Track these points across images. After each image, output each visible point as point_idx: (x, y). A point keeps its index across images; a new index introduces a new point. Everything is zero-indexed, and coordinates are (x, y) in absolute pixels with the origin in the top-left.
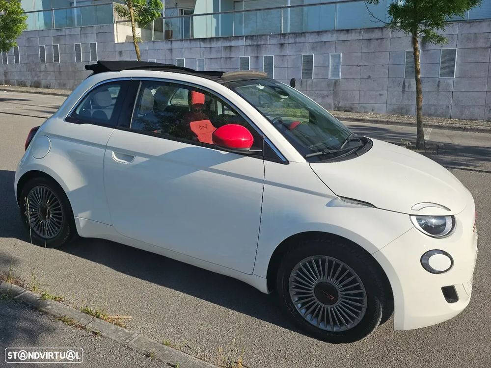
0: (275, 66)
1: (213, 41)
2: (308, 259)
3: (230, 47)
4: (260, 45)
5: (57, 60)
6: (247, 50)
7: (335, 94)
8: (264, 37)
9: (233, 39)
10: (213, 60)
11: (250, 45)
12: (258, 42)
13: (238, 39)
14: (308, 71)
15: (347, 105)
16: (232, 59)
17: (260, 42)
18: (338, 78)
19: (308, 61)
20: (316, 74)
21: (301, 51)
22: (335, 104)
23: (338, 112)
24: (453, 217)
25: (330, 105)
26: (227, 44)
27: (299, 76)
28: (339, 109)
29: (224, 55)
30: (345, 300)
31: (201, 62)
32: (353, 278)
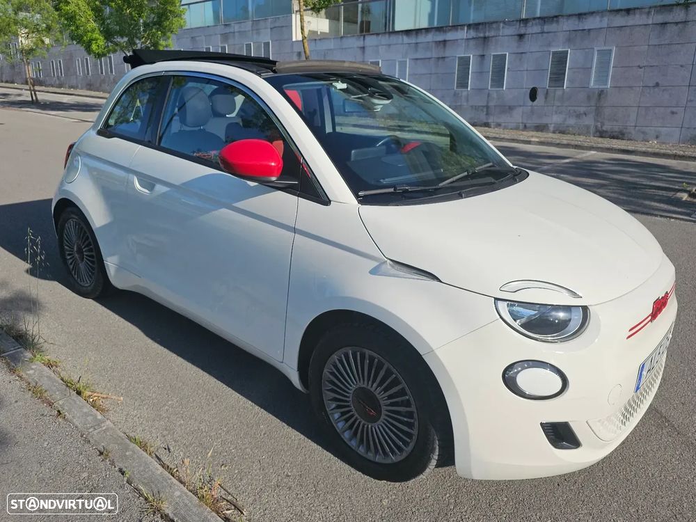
0: (508, 68)
1: (421, 33)
2: (344, 350)
3: (445, 42)
4: (488, 37)
6: (468, 45)
7: (598, 111)
8: (495, 26)
9: (449, 30)
10: (418, 61)
11: (473, 38)
12: (485, 33)
13: (457, 30)
14: (558, 77)
15: (616, 129)
16: (446, 60)
17: (489, 32)
18: (606, 87)
19: (560, 59)
20: (571, 80)
21: (549, 45)
22: (596, 127)
23: (600, 139)
24: (585, 309)
25: (588, 127)
26: (440, 37)
27: (544, 83)
28: (602, 134)
29: (434, 53)
30: (390, 420)
31: (403, 64)
32: (400, 387)
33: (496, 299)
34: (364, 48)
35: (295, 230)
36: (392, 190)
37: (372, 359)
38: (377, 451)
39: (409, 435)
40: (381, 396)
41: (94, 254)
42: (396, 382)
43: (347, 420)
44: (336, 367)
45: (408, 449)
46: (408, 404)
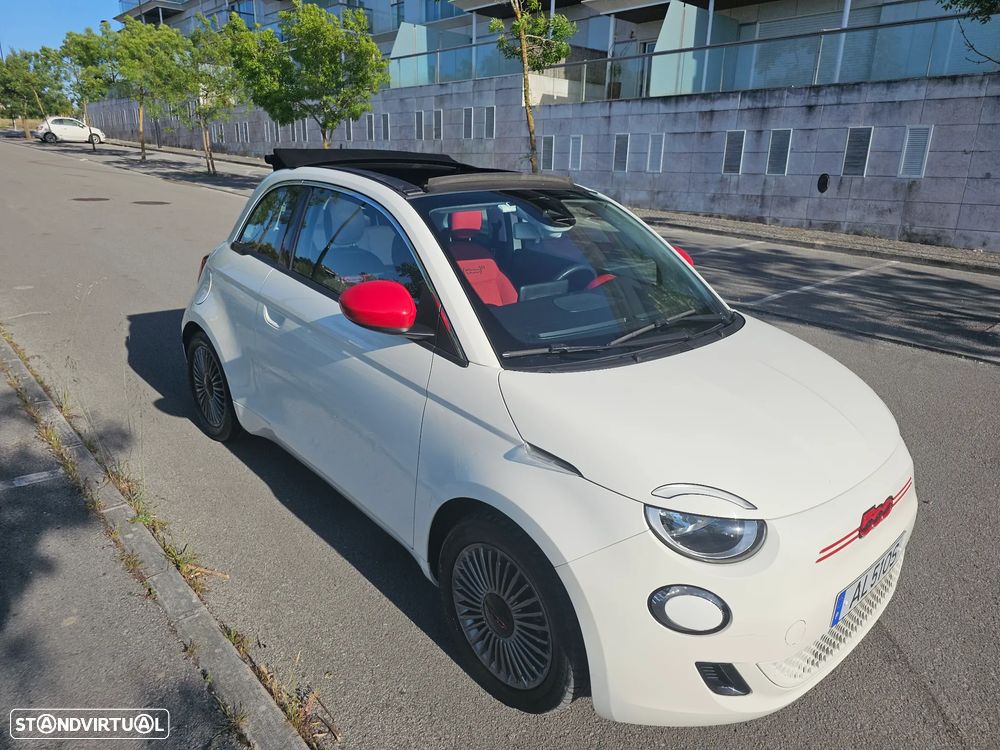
0: (792, 149)
1: (683, 100)
3: (712, 112)
4: (769, 108)
5: (438, 136)
6: (741, 117)
7: (907, 208)
8: (777, 94)
9: (719, 98)
11: (749, 109)
12: (765, 101)
13: (728, 98)
14: (855, 162)
15: (930, 231)
16: (713, 135)
17: (769, 101)
18: (917, 176)
19: (860, 139)
20: (873, 167)
21: (847, 120)
22: (904, 228)
23: (907, 245)
24: (762, 525)
25: (892, 228)
26: (706, 107)
27: (837, 169)
28: (910, 238)
29: (698, 127)
30: (522, 638)
31: (657, 140)
32: (532, 600)
33: (645, 505)
34: (609, 117)
35: (427, 394)
36: (546, 350)
37: (504, 561)
38: (508, 673)
39: (543, 660)
40: (514, 608)
41: (222, 389)
42: (529, 594)
43: (479, 628)
44: (466, 564)
45: (541, 677)
46: (541, 621)
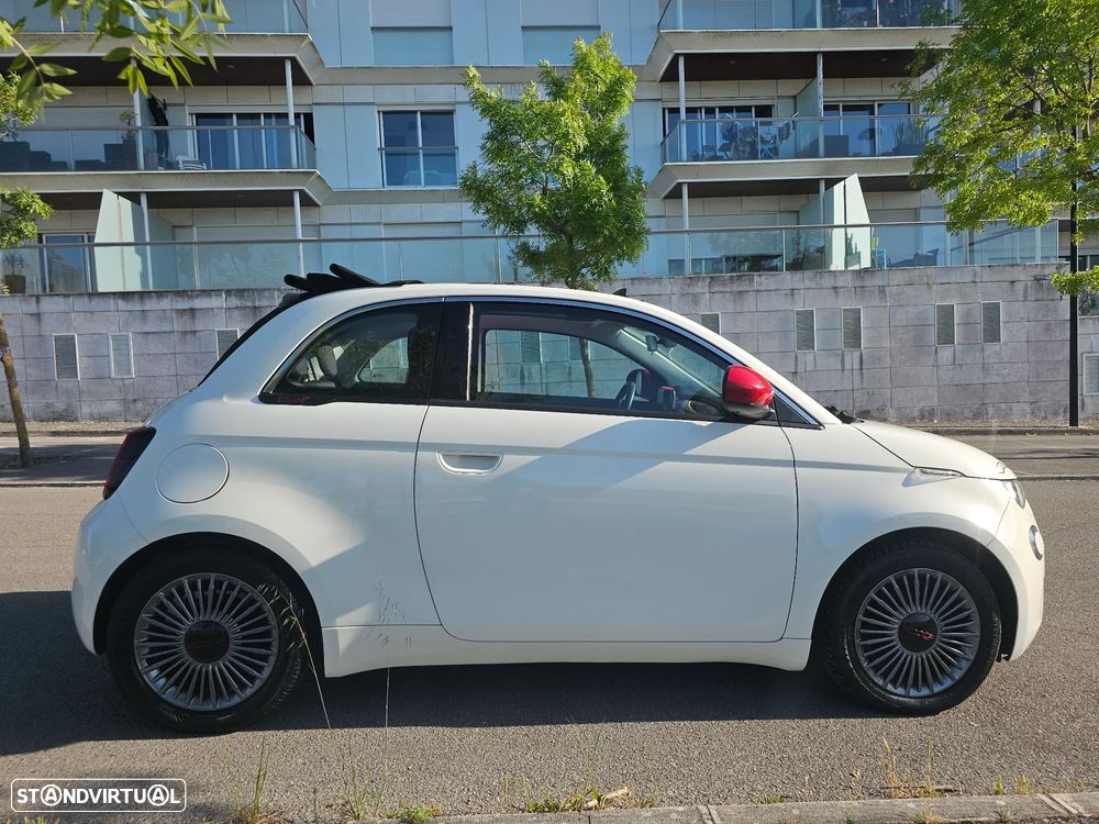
1: (151, 297)
2: (897, 574)
3: (192, 310)
4: (260, 307)
8: (267, 294)
9: (198, 296)
10: (150, 337)
11: (237, 308)
12: (254, 301)
13: (210, 296)
16: (198, 334)
17: (260, 301)
26: (183, 304)
29: (178, 326)
31: (121, 342)
34: (39, 314)
